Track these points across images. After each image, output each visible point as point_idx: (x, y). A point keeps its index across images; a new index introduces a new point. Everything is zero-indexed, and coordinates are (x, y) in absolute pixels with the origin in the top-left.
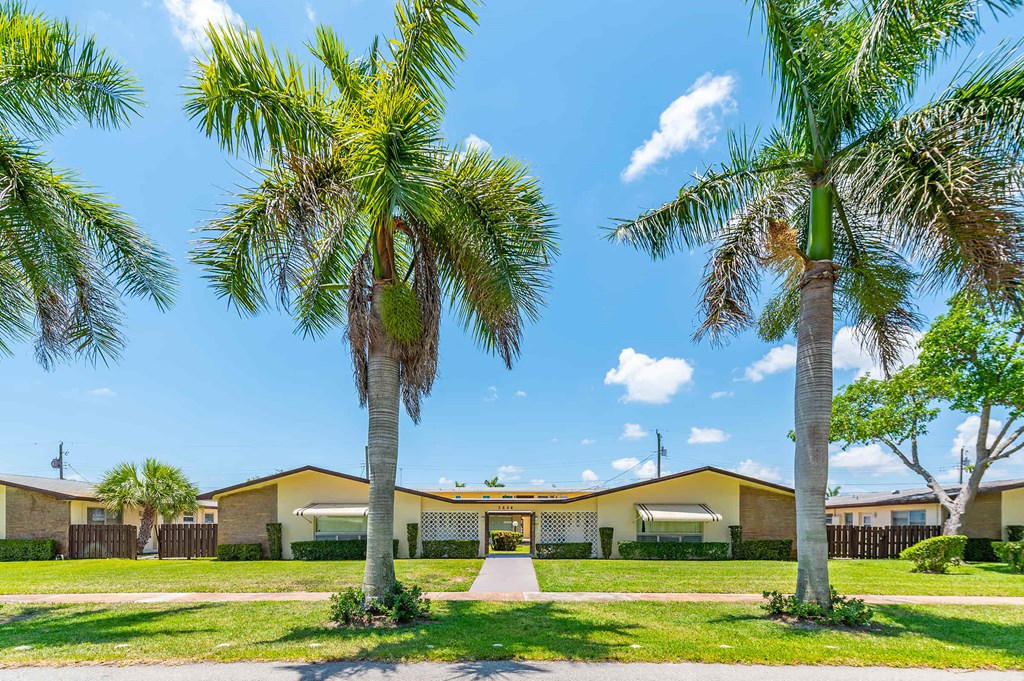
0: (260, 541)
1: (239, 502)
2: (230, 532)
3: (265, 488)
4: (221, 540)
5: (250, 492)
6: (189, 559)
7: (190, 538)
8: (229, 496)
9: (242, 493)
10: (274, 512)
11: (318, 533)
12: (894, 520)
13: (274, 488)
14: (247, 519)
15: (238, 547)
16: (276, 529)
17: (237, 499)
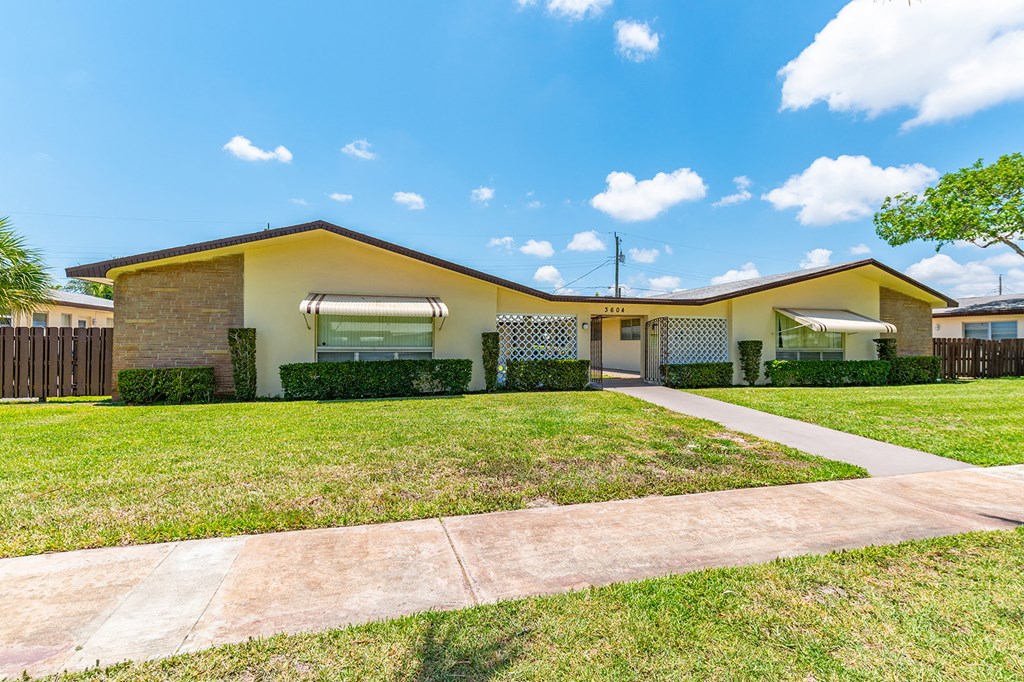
0: (207, 363)
1: (162, 285)
2: (142, 345)
3: (218, 261)
4: (121, 359)
5: (188, 266)
6: (43, 400)
7: (46, 356)
8: (140, 272)
9: (169, 267)
10: (237, 307)
11: (322, 349)
12: (966, 332)
13: (238, 260)
14: (180, 319)
15: (165, 374)
16: (243, 339)
17: (157, 279)
